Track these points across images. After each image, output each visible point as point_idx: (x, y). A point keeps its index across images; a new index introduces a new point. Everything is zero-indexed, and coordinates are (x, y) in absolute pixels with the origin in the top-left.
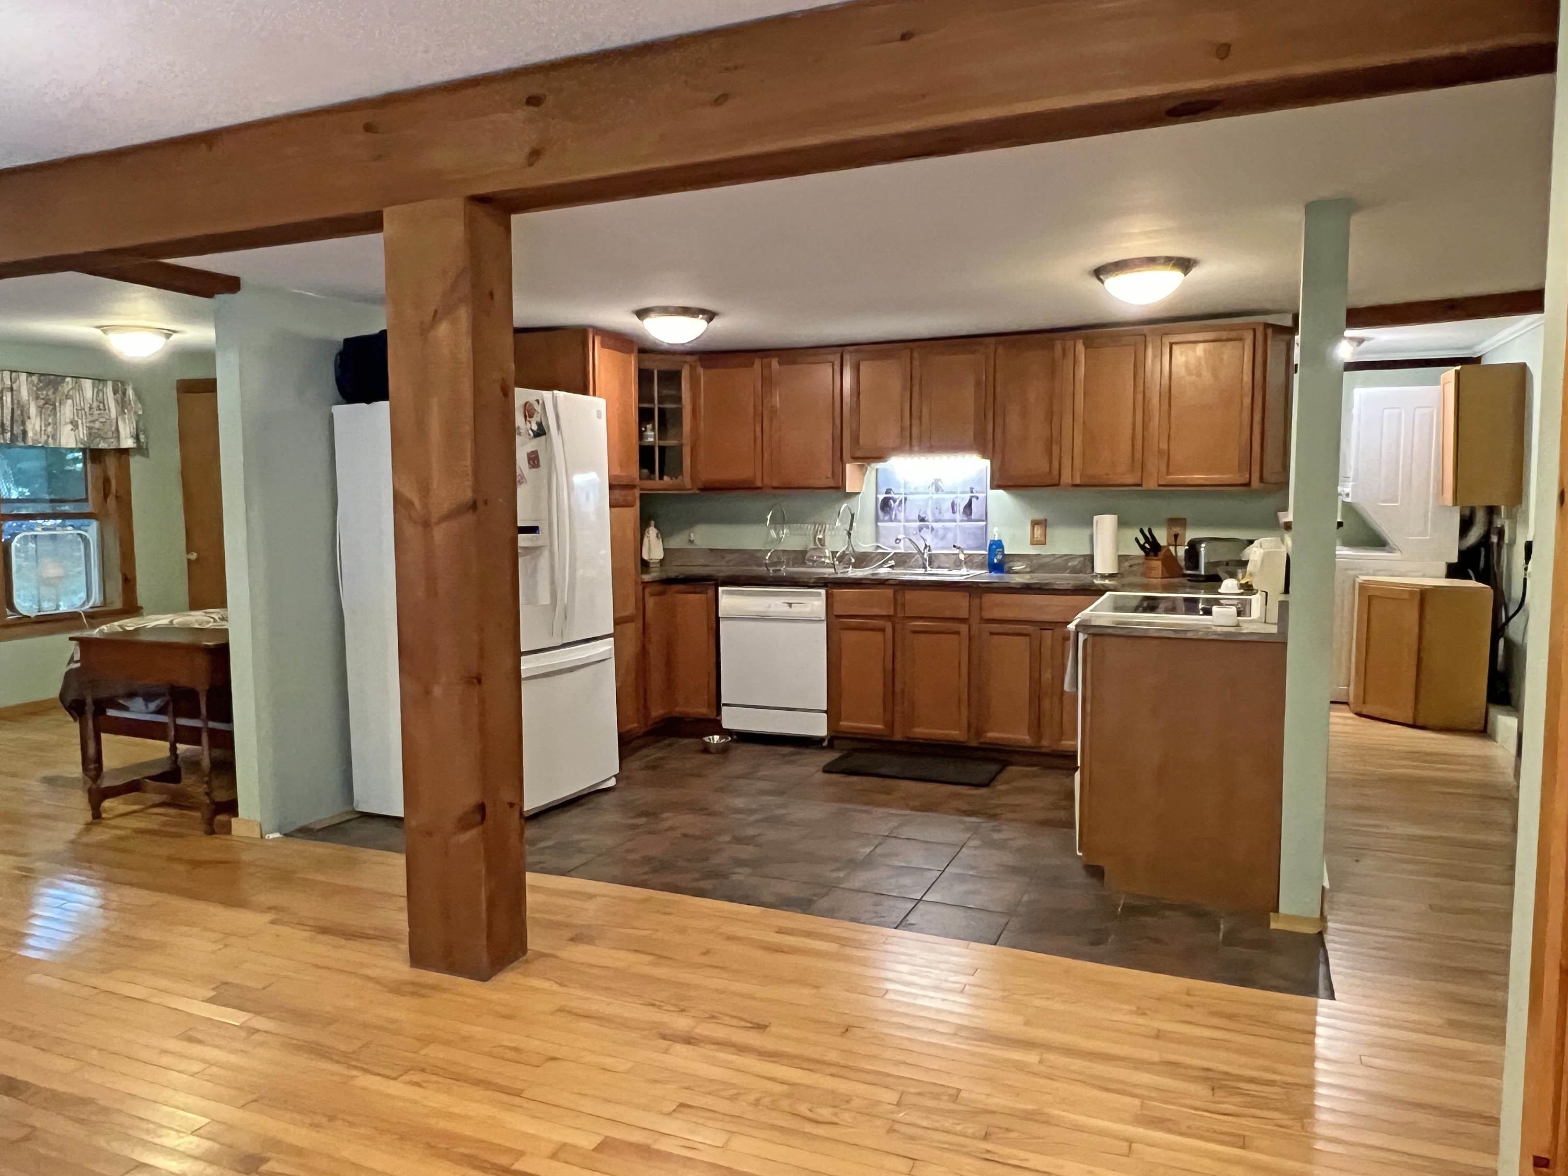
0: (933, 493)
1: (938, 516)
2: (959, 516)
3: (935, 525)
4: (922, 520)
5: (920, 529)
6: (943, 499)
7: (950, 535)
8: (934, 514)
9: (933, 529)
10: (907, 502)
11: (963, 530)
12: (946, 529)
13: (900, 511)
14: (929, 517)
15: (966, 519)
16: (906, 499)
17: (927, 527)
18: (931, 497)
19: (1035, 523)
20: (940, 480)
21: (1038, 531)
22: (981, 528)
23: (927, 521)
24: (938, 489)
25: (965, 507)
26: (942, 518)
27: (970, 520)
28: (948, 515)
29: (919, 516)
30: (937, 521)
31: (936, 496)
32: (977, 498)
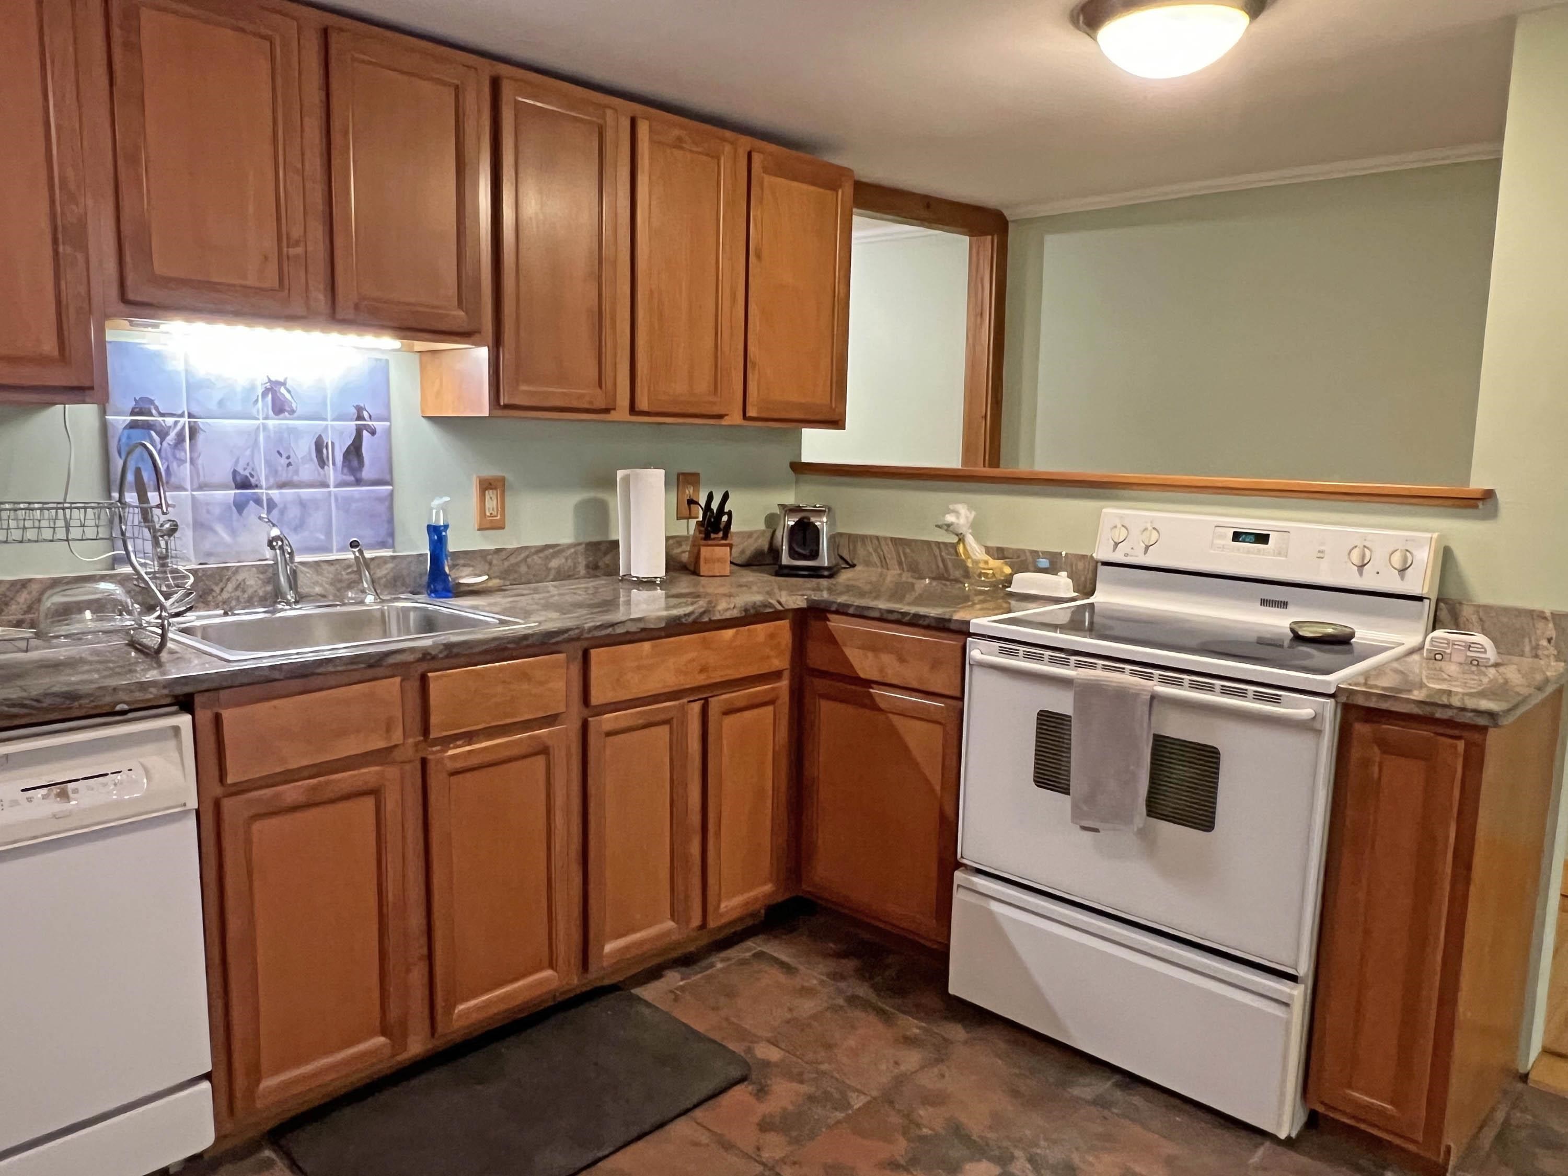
0: (266, 418)
1: (284, 477)
2: (332, 473)
3: (275, 493)
4: (244, 483)
5: (240, 506)
6: (292, 430)
7: (317, 519)
8: (272, 470)
9: (271, 505)
10: (201, 437)
11: (345, 504)
12: (302, 504)
13: (182, 461)
14: (262, 476)
15: (352, 478)
16: (193, 431)
17: (258, 501)
18: (265, 427)
19: (486, 485)
20: (283, 384)
21: (491, 503)
22: (380, 500)
23: (256, 487)
24: (279, 408)
25: (347, 455)
26: (296, 478)
27: (358, 482)
28: (308, 470)
29: (235, 473)
30: (282, 486)
31: (272, 423)
32: (373, 433)
